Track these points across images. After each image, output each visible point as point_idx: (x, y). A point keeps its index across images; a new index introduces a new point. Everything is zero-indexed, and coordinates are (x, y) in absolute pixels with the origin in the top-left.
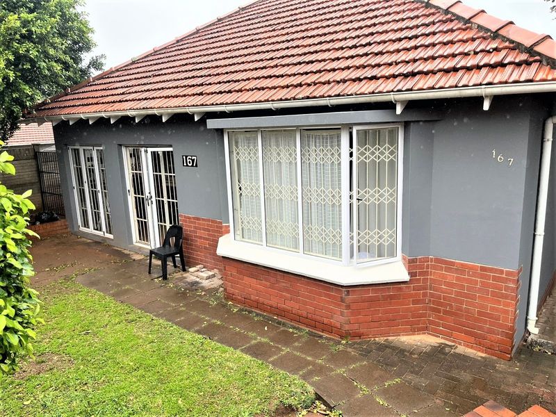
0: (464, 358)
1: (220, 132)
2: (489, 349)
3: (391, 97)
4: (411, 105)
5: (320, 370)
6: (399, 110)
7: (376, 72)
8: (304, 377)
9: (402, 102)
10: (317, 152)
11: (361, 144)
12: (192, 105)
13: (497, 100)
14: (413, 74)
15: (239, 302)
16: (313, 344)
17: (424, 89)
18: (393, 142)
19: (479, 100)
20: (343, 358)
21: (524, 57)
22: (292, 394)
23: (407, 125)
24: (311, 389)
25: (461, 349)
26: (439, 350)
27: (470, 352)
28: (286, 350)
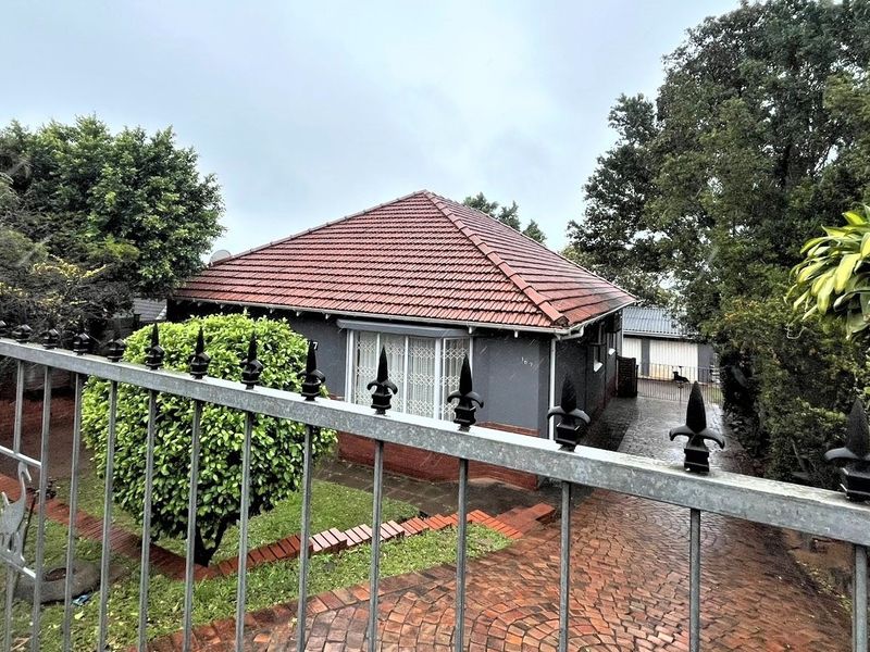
0: (509, 490)
2: (524, 484)
3: (467, 323)
4: (478, 330)
5: (420, 500)
6: (470, 331)
7: (457, 304)
8: (411, 503)
9: (473, 327)
11: (448, 347)
12: (326, 307)
13: (521, 333)
14: (478, 310)
16: (412, 485)
17: (486, 320)
18: (467, 347)
19: (512, 332)
20: (435, 493)
21: (534, 310)
22: (406, 512)
23: (475, 339)
24: (417, 509)
25: (508, 485)
26: (495, 485)
27: (512, 486)
28: (394, 490)
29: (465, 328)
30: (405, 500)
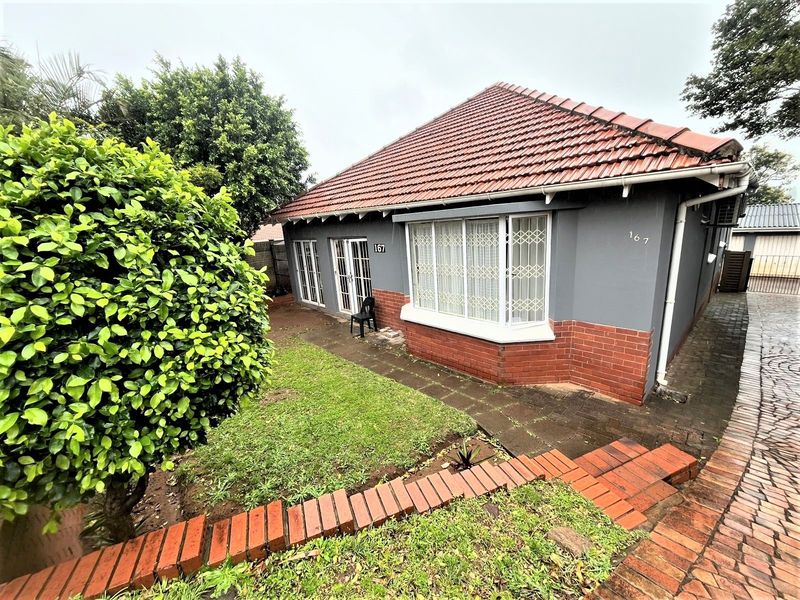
0: (601, 402)
1: (402, 224)
2: (622, 396)
3: (542, 190)
4: (559, 196)
5: (481, 408)
6: (548, 200)
7: (528, 170)
8: (468, 412)
9: (551, 193)
10: (480, 238)
11: (515, 230)
12: (380, 205)
14: (560, 170)
15: (418, 355)
16: (476, 387)
17: (570, 182)
18: (542, 227)
19: (619, 189)
20: (500, 399)
21: (662, 149)
22: (460, 425)
23: (554, 213)
24: (474, 422)
25: (598, 395)
26: (579, 395)
27: (606, 397)
28: (454, 391)
29: (540, 197)
30: (461, 407)
